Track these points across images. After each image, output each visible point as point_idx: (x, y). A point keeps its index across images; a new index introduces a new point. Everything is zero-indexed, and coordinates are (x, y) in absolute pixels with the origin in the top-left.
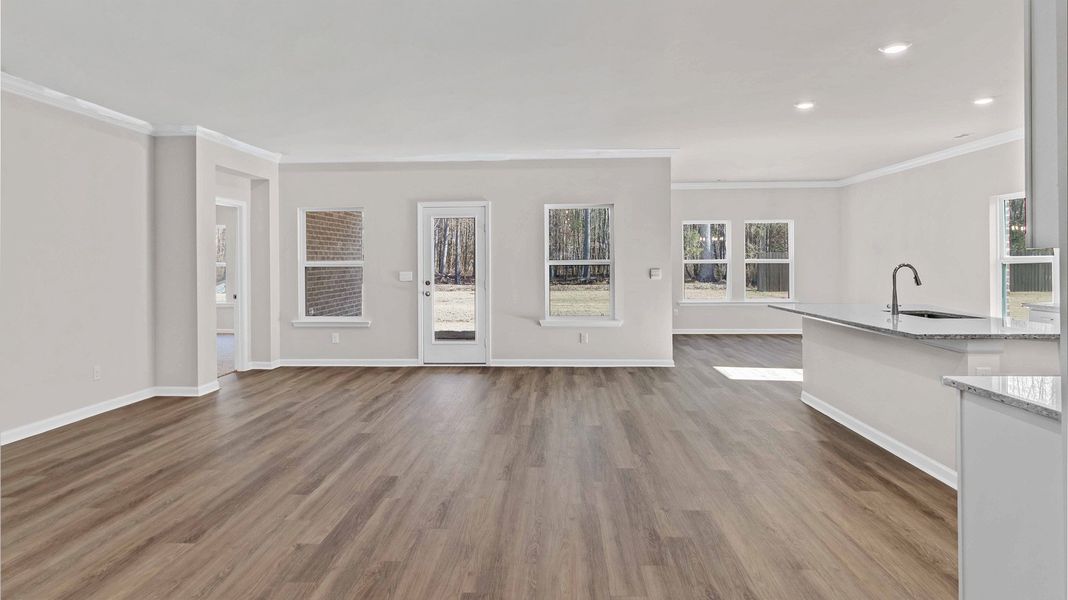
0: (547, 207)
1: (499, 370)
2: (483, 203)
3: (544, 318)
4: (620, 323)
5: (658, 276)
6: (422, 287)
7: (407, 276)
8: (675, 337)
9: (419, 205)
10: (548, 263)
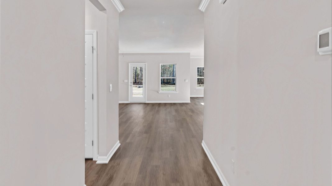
0: (160, 64)
1: (148, 104)
2: (145, 63)
3: (159, 91)
4: (178, 92)
5: (187, 81)
6: (130, 84)
7: (126, 81)
8: (191, 97)
9: (129, 64)
10: (161, 78)
